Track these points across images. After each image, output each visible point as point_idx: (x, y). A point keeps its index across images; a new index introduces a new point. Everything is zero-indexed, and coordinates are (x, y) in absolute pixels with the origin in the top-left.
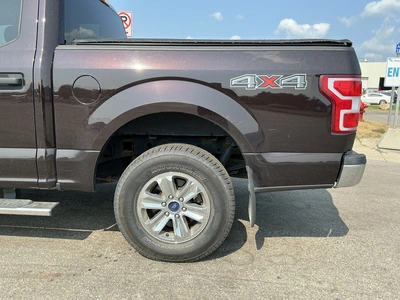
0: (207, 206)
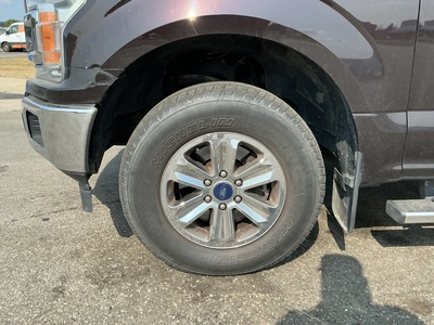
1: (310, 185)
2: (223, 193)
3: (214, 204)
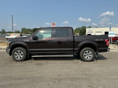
0: (92, 55)
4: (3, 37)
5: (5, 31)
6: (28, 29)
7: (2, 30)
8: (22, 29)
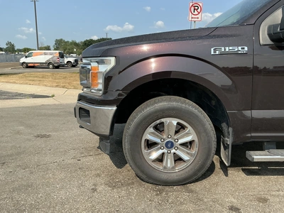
1: (209, 142)
2: (169, 145)
3: (165, 151)
4: (12, 61)
5: (13, 45)
6: (70, 41)
7: (7, 44)
8: (57, 41)
